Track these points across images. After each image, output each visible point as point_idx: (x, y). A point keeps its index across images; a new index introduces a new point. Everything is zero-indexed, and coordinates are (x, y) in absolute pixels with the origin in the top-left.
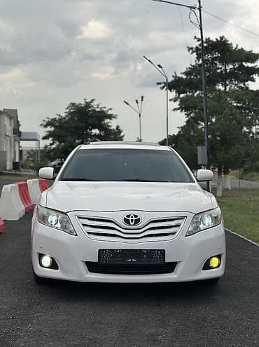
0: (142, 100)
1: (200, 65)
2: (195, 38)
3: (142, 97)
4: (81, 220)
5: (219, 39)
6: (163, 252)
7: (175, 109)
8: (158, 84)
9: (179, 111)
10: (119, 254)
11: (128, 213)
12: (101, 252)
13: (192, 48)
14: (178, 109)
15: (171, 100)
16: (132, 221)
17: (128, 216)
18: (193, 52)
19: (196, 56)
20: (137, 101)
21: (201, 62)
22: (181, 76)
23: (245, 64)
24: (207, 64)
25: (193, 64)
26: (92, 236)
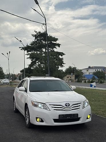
0: (9, 53)
1: (36, 41)
2: (35, 31)
3: (10, 52)
4: (51, 105)
5: (44, 32)
6: (77, 114)
7: (27, 58)
8: (20, 48)
9: (29, 59)
10: (65, 116)
11: (66, 102)
12: (59, 115)
13: (33, 35)
14: (29, 58)
15: (26, 55)
16: (67, 105)
17: (66, 104)
18: (34, 36)
19: (35, 38)
20: (7, 53)
21: (36, 40)
22: (30, 45)
23: (53, 42)
24: (39, 41)
25: (34, 41)
26: (55, 111)
